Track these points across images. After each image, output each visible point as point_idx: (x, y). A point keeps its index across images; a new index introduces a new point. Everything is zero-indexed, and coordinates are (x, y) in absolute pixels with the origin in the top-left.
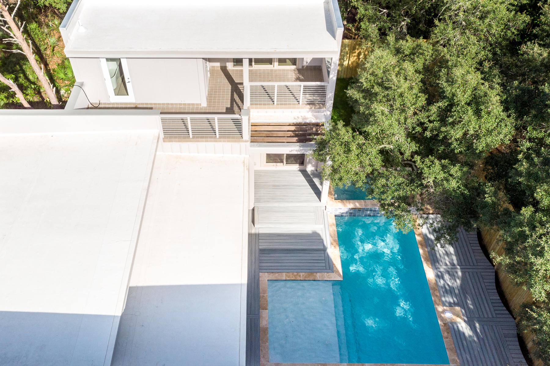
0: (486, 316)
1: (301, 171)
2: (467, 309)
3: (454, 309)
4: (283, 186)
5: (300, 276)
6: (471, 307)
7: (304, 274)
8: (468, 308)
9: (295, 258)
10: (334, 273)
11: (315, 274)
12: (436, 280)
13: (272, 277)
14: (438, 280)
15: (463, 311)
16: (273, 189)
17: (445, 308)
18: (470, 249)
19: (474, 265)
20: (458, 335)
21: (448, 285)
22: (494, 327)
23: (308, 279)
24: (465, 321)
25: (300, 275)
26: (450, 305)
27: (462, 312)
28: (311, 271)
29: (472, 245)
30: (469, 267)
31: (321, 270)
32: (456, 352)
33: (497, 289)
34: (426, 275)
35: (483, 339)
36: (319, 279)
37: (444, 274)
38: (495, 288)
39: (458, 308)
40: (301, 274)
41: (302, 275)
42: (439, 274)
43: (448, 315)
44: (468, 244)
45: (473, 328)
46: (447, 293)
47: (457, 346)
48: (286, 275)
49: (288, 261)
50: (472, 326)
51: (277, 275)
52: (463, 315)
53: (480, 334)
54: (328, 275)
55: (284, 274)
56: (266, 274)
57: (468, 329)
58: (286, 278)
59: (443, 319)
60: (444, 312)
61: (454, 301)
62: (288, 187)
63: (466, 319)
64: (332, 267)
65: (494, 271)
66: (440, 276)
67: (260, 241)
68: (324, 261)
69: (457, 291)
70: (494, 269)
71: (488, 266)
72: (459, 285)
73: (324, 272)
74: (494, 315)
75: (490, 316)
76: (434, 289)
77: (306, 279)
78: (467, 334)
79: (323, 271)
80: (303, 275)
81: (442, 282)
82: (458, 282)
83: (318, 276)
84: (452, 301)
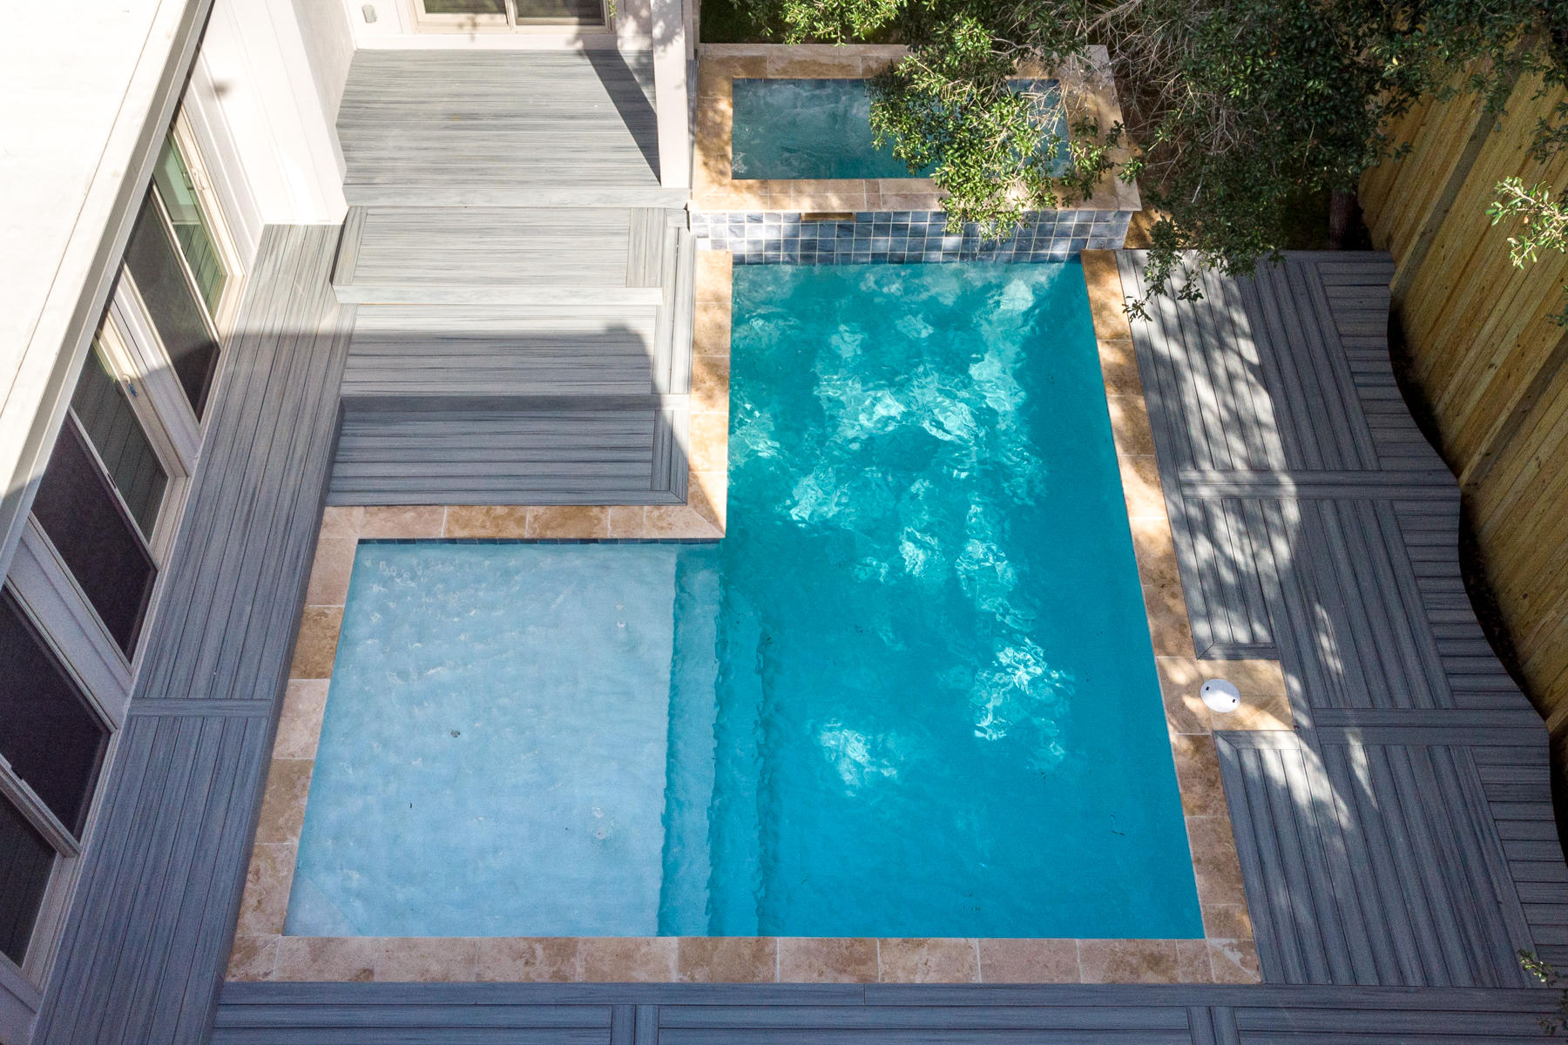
0: (1403, 701)
1: (588, 53)
2: (1312, 674)
3: (1249, 673)
4: (497, 116)
5: (520, 521)
6: (1335, 664)
7: (541, 510)
8: (1323, 670)
9: (513, 441)
10: (689, 508)
11: (596, 511)
12: (1174, 542)
13: (382, 525)
14: (1184, 541)
15: (1295, 685)
16: (446, 128)
17: (1204, 667)
18: (1352, 401)
19: (1363, 469)
20: (1259, 801)
21: (1233, 565)
22: (1440, 753)
23: (559, 534)
24: (1297, 728)
25: (523, 518)
26: (1235, 652)
27: (1288, 686)
28: (574, 497)
29: (1359, 379)
30: (1341, 478)
31: (623, 496)
32: (1243, 878)
33: (1465, 577)
34: (1131, 519)
35: (1381, 817)
36: (609, 536)
37: (1218, 512)
38: (1456, 570)
39: (1268, 671)
40: (530, 513)
41: (531, 519)
42: (1194, 512)
43: (1220, 703)
44: (1343, 373)
45: (1335, 764)
46: (1225, 603)
47: (1249, 847)
48: (455, 519)
49: (477, 455)
50: (1333, 754)
51: (409, 515)
52: (1294, 705)
53: (1369, 791)
54: (656, 513)
55: (446, 510)
56: (359, 513)
57: (1309, 767)
58: (449, 530)
59: (1188, 721)
60: (1197, 686)
61: (1253, 635)
62: (518, 121)
63: (1305, 721)
64: (680, 483)
65: (1459, 495)
66: (1192, 524)
67: (352, 361)
68: (648, 455)
69: (1271, 592)
70: (1456, 485)
71: (1430, 472)
72: (1287, 562)
73: (642, 503)
74: (1445, 700)
75: (1424, 701)
76: (1163, 582)
77: (549, 534)
78: (1302, 796)
79: (635, 496)
80: (536, 518)
81: (1204, 548)
82: (1282, 548)
83: (610, 521)
84: (1242, 636)
